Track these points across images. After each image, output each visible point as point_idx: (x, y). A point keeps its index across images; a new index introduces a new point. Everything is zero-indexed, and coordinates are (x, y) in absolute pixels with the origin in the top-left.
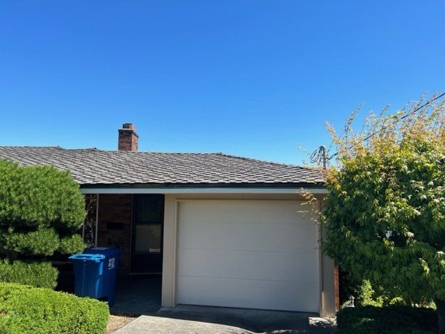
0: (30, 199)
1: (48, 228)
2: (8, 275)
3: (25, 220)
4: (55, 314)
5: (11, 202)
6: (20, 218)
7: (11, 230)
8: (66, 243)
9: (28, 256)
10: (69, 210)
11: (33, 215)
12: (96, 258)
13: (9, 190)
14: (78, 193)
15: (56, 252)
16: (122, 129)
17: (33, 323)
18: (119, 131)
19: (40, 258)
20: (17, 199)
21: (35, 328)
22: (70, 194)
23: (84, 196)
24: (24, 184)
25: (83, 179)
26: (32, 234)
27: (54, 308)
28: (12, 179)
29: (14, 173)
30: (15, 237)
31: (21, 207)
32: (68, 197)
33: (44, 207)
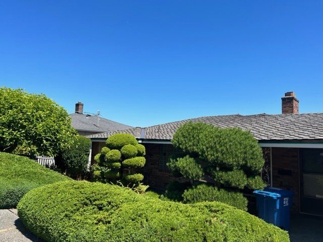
0: (227, 149)
1: (239, 169)
2: (217, 197)
3: (225, 163)
4: (253, 231)
5: (217, 151)
6: (222, 161)
7: (218, 169)
8: (251, 181)
9: (229, 187)
10: (252, 158)
11: (230, 161)
12: (273, 195)
13: (215, 143)
14: (258, 146)
15: (245, 187)
16: (284, 97)
17: (240, 233)
18: (282, 98)
19: (235, 189)
20: (220, 149)
21: (241, 237)
22: (252, 147)
23: (261, 149)
24: (223, 139)
25: (259, 136)
26: (230, 173)
27: (252, 226)
28: (217, 136)
29: (217, 133)
30: (220, 174)
31: (223, 155)
32: (251, 149)
33: (236, 155)
